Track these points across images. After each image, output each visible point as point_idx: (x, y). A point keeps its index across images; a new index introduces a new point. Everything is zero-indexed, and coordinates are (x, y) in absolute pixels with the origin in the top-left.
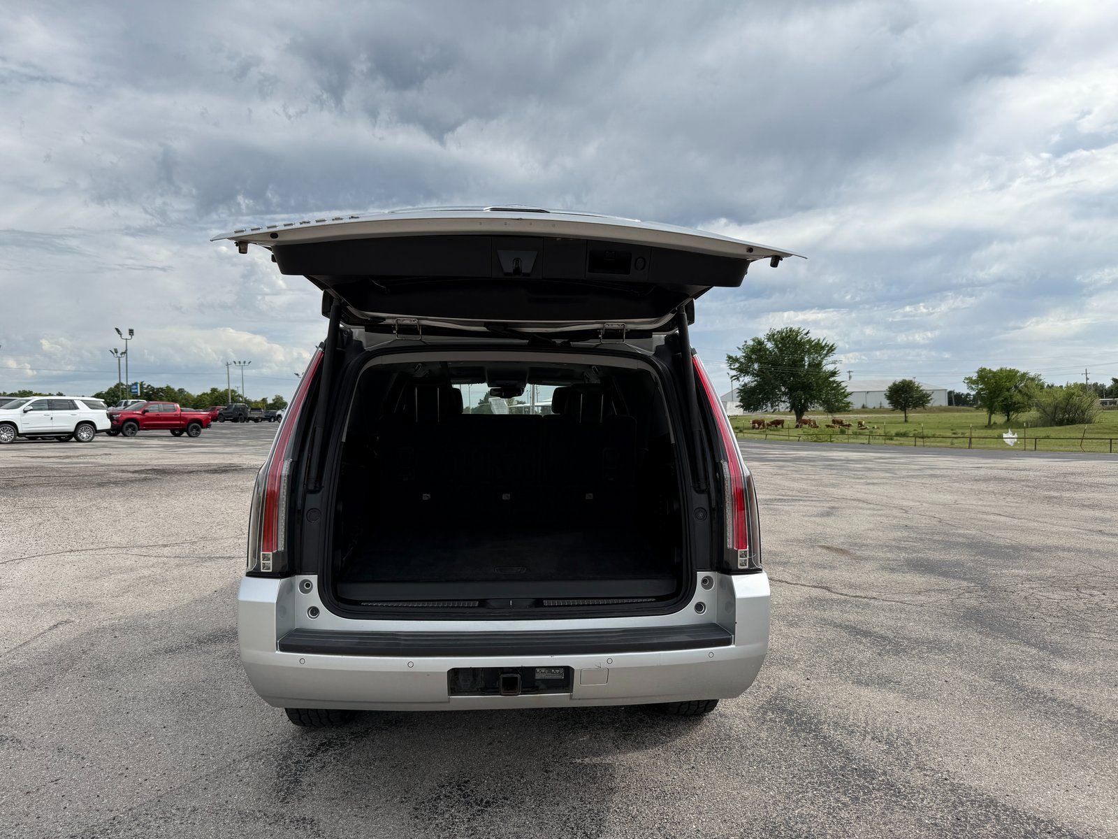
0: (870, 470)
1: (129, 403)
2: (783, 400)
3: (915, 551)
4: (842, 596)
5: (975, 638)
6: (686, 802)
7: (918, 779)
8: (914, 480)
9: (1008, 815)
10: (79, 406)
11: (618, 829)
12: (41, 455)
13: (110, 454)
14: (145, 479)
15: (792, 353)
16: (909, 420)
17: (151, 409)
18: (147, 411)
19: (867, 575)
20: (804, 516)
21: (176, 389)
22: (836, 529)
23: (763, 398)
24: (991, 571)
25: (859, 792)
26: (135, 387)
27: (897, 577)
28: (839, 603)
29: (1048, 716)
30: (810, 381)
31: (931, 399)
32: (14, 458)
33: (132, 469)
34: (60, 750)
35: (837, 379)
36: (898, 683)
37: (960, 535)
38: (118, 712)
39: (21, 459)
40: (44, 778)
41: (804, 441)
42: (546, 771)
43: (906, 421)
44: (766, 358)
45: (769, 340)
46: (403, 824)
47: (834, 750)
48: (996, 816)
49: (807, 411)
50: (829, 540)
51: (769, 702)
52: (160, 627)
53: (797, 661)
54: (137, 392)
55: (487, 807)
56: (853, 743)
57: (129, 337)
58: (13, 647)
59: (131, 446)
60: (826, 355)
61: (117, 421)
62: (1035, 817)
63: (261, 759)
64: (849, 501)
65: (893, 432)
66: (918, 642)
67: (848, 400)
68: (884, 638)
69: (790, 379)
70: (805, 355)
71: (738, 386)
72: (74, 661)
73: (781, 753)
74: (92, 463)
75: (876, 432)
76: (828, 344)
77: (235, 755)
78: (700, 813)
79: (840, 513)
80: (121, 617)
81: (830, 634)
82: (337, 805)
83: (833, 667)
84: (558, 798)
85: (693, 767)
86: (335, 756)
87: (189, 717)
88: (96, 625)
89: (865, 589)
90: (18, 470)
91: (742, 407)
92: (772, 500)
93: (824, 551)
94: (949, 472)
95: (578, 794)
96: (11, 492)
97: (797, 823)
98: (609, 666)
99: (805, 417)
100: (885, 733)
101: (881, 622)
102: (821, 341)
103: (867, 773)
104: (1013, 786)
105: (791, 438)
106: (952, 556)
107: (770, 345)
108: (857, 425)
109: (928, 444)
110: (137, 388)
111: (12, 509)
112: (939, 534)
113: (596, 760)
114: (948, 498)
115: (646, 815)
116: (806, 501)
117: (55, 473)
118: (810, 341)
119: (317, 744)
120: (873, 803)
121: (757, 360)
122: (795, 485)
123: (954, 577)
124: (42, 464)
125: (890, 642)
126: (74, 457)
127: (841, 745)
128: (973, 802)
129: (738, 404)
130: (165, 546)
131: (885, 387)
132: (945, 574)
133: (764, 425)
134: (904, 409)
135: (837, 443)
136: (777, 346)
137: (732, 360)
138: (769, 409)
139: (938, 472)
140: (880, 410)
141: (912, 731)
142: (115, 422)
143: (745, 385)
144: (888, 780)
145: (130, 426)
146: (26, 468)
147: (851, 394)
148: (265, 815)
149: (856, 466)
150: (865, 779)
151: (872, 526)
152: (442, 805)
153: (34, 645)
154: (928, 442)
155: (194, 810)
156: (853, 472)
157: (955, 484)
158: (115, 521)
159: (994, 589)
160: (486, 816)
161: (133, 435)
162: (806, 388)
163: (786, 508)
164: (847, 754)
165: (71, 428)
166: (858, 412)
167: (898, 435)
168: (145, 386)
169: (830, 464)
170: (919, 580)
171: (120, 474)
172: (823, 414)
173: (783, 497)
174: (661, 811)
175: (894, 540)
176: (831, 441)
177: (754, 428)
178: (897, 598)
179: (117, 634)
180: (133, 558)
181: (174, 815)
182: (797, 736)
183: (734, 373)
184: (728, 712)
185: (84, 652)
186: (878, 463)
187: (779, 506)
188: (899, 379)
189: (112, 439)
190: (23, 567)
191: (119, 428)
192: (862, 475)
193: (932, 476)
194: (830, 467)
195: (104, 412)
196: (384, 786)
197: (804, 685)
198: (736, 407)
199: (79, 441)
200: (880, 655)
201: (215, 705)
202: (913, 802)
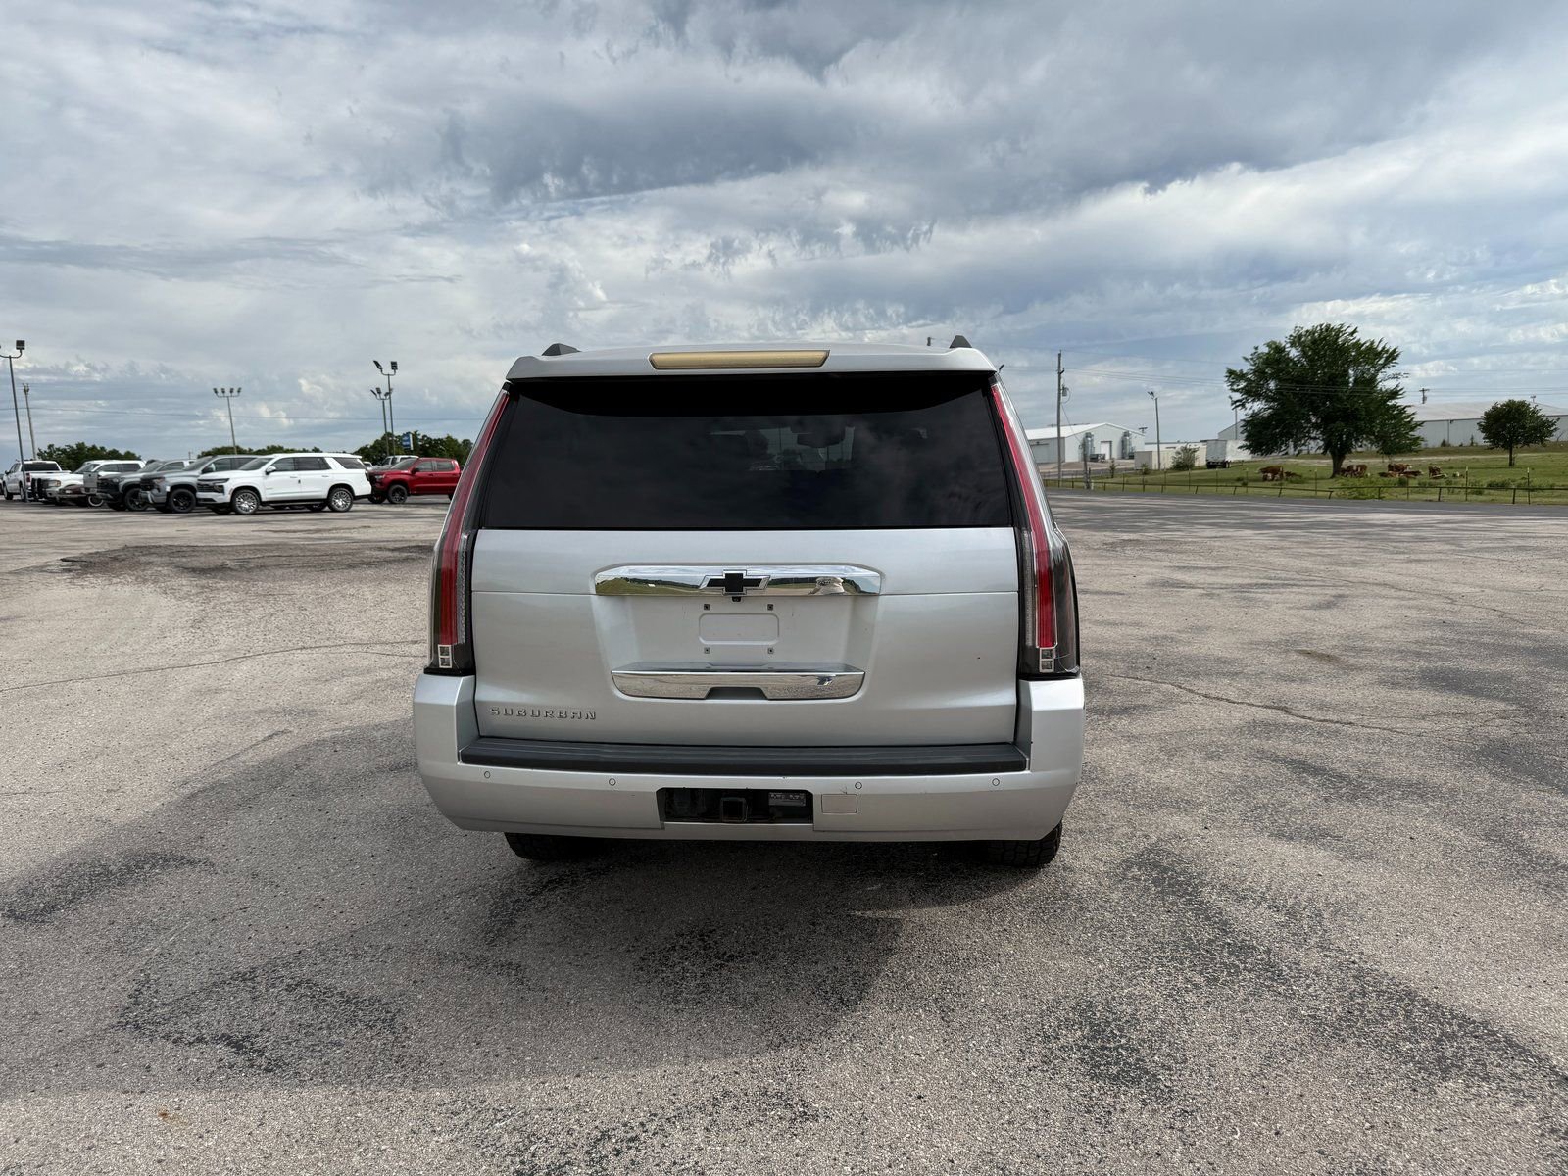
0: (1423, 539)
1: (398, 460)
2: (1312, 435)
3: (1441, 659)
4: (1303, 720)
5: (1483, 781)
6: (981, 971)
7: (1312, 960)
8: (1486, 555)
9: (1426, 1012)
10: (331, 466)
11: (883, 996)
12: (288, 528)
13: (369, 527)
14: (406, 559)
15: (1329, 364)
16: (1517, 463)
17: (423, 467)
18: (417, 470)
19: (1356, 691)
20: (1290, 608)
21: (460, 441)
22: (1330, 627)
23: (1281, 435)
24: (1552, 687)
25: (1223, 972)
26: (406, 438)
27: (1399, 695)
28: (1294, 728)
29: (1549, 889)
30: (1356, 406)
31: (1556, 429)
32: (255, 533)
33: (391, 545)
34: (255, 876)
35: (1400, 402)
36: (1338, 838)
37: (1524, 636)
38: (323, 836)
39: (262, 534)
40: (232, 905)
41: (1339, 497)
42: (814, 924)
43: (1511, 464)
44: (1288, 373)
45: (1293, 344)
46: (623, 976)
47: (1208, 919)
48: (1407, 1012)
49: (1351, 452)
50: (1315, 641)
51: (1138, 856)
52: (389, 740)
53: (1200, 804)
54: (409, 445)
55: (728, 962)
56: (1239, 914)
57: (392, 372)
58: (220, 759)
59: (398, 516)
60: (1383, 366)
61: (381, 483)
62: (1464, 1016)
63: (475, 896)
64: (1370, 588)
65: (1484, 482)
66: (1391, 784)
67: (1416, 433)
68: (1341, 777)
69: (1324, 403)
70: (1349, 368)
71: (1245, 417)
72: (284, 776)
73: (1131, 919)
74: (345, 538)
75: (1456, 483)
76: (1387, 347)
77: (446, 890)
78: (996, 984)
79: (1347, 603)
80: (347, 728)
81: (1265, 770)
82: (552, 951)
83: (1249, 815)
84: (819, 956)
85: (1005, 930)
86: (563, 895)
87: (404, 845)
88: (316, 736)
89: (1342, 711)
90: (255, 548)
91: (1248, 447)
92: (1251, 586)
93: (1302, 657)
94: (1551, 543)
95: (846, 952)
96: (245, 575)
97: (1121, 1004)
98: (859, 792)
99: (1345, 463)
100: (1290, 901)
101: (1343, 756)
102: (1375, 344)
103: (1243, 950)
104: (1450, 976)
105: (1319, 493)
106: (1501, 666)
107: (1293, 353)
108: (1428, 471)
109: (1537, 499)
110: (408, 440)
111: (244, 597)
112: (1492, 634)
113: (881, 914)
114: (1530, 581)
115: (926, 982)
116: (1303, 586)
117: (299, 552)
118: (1358, 345)
119: (545, 881)
120: (1236, 987)
121: (1273, 377)
122: (1297, 563)
123: (1488, 697)
124: (286, 540)
125: (1350, 783)
126: (325, 531)
127: (1220, 914)
128: (1380, 993)
129: (1244, 443)
130: (414, 642)
131: (1479, 413)
132: (1475, 693)
133: (1281, 475)
134: (1509, 446)
135: (1391, 499)
136: (1305, 354)
137: (1234, 376)
138: (1291, 450)
139: (1532, 543)
140: (1472, 449)
141: (1332, 900)
142: (378, 486)
143: (1254, 415)
144: (1270, 959)
145: (397, 490)
146: (266, 545)
147: (1421, 424)
148: (466, 957)
149: (1403, 534)
150: (1238, 956)
151: (1389, 622)
152: (675, 957)
153: (243, 757)
154: (1536, 497)
155: (389, 948)
156: (1394, 544)
157: (1551, 561)
158: (360, 612)
159: (1545, 715)
160: (724, 972)
161: (402, 502)
162: (1350, 416)
163: (1268, 597)
164: (1224, 927)
165: (323, 493)
166: (1433, 452)
167: (1491, 486)
168: (420, 437)
169: (1362, 532)
170: (1430, 699)
171: (375, 553)
172: (1377, 457)
173: (1269, 582)
174: (946, 979)
175: (1417, 642)
176: (1380, 498)
177: (1265, 479)
178: (1385, 723)
179: (338, 747)
180: (374, 657)
181: (366, 952)
182: (1163, 899)
183: (1237, 396)
184: (1077, 865)
185: (298, 768)
186: (1441, 529)
187: (1259, 594)
188: (1502, 399)
189: (376, 507)
190: (245, 667)
191: (385, 492)
192: (1406, 548)
193: (1520, 548)
194: (1361, 537)
195: (362, 472)
196: (612, 932)
197: (1198, 835)
198: (1240, 447)
199: (334, 510)
200: (1326, 800)
201: (435, 833)
202: (1294, 987)
